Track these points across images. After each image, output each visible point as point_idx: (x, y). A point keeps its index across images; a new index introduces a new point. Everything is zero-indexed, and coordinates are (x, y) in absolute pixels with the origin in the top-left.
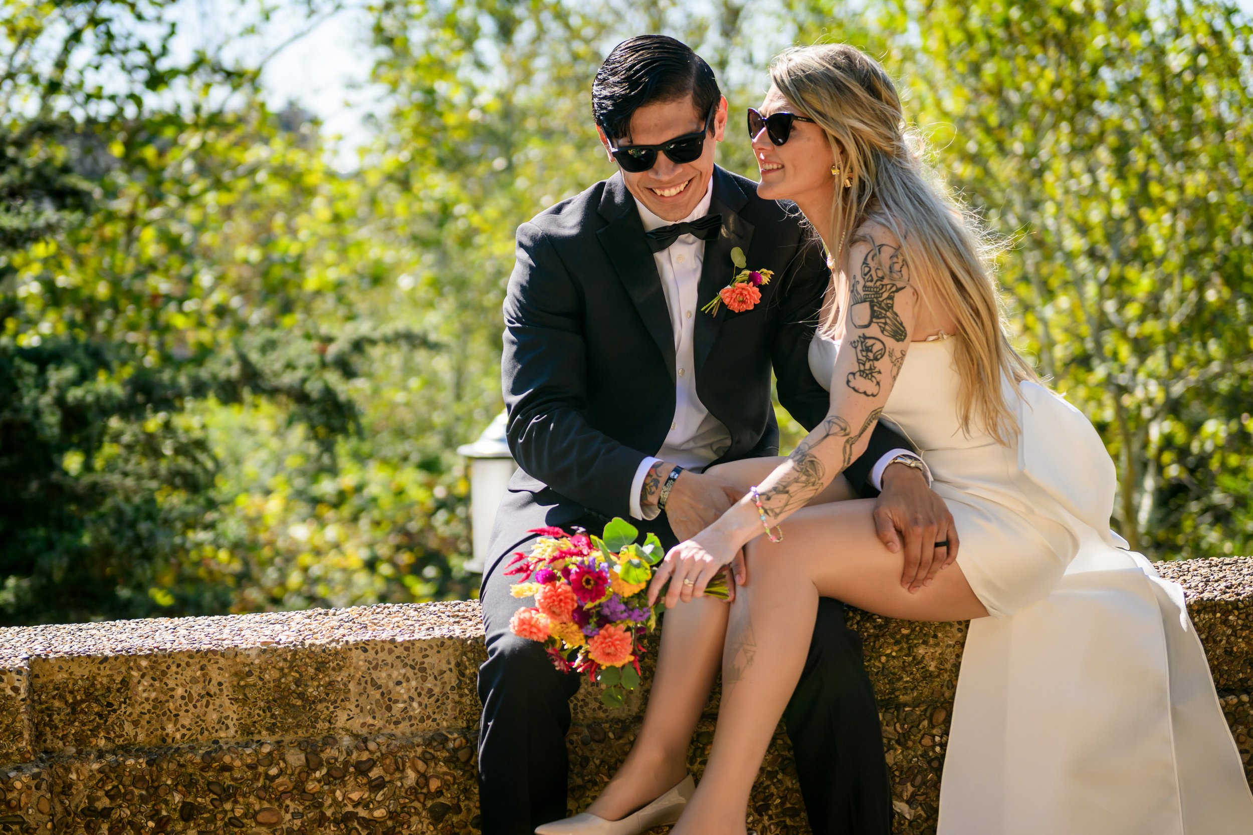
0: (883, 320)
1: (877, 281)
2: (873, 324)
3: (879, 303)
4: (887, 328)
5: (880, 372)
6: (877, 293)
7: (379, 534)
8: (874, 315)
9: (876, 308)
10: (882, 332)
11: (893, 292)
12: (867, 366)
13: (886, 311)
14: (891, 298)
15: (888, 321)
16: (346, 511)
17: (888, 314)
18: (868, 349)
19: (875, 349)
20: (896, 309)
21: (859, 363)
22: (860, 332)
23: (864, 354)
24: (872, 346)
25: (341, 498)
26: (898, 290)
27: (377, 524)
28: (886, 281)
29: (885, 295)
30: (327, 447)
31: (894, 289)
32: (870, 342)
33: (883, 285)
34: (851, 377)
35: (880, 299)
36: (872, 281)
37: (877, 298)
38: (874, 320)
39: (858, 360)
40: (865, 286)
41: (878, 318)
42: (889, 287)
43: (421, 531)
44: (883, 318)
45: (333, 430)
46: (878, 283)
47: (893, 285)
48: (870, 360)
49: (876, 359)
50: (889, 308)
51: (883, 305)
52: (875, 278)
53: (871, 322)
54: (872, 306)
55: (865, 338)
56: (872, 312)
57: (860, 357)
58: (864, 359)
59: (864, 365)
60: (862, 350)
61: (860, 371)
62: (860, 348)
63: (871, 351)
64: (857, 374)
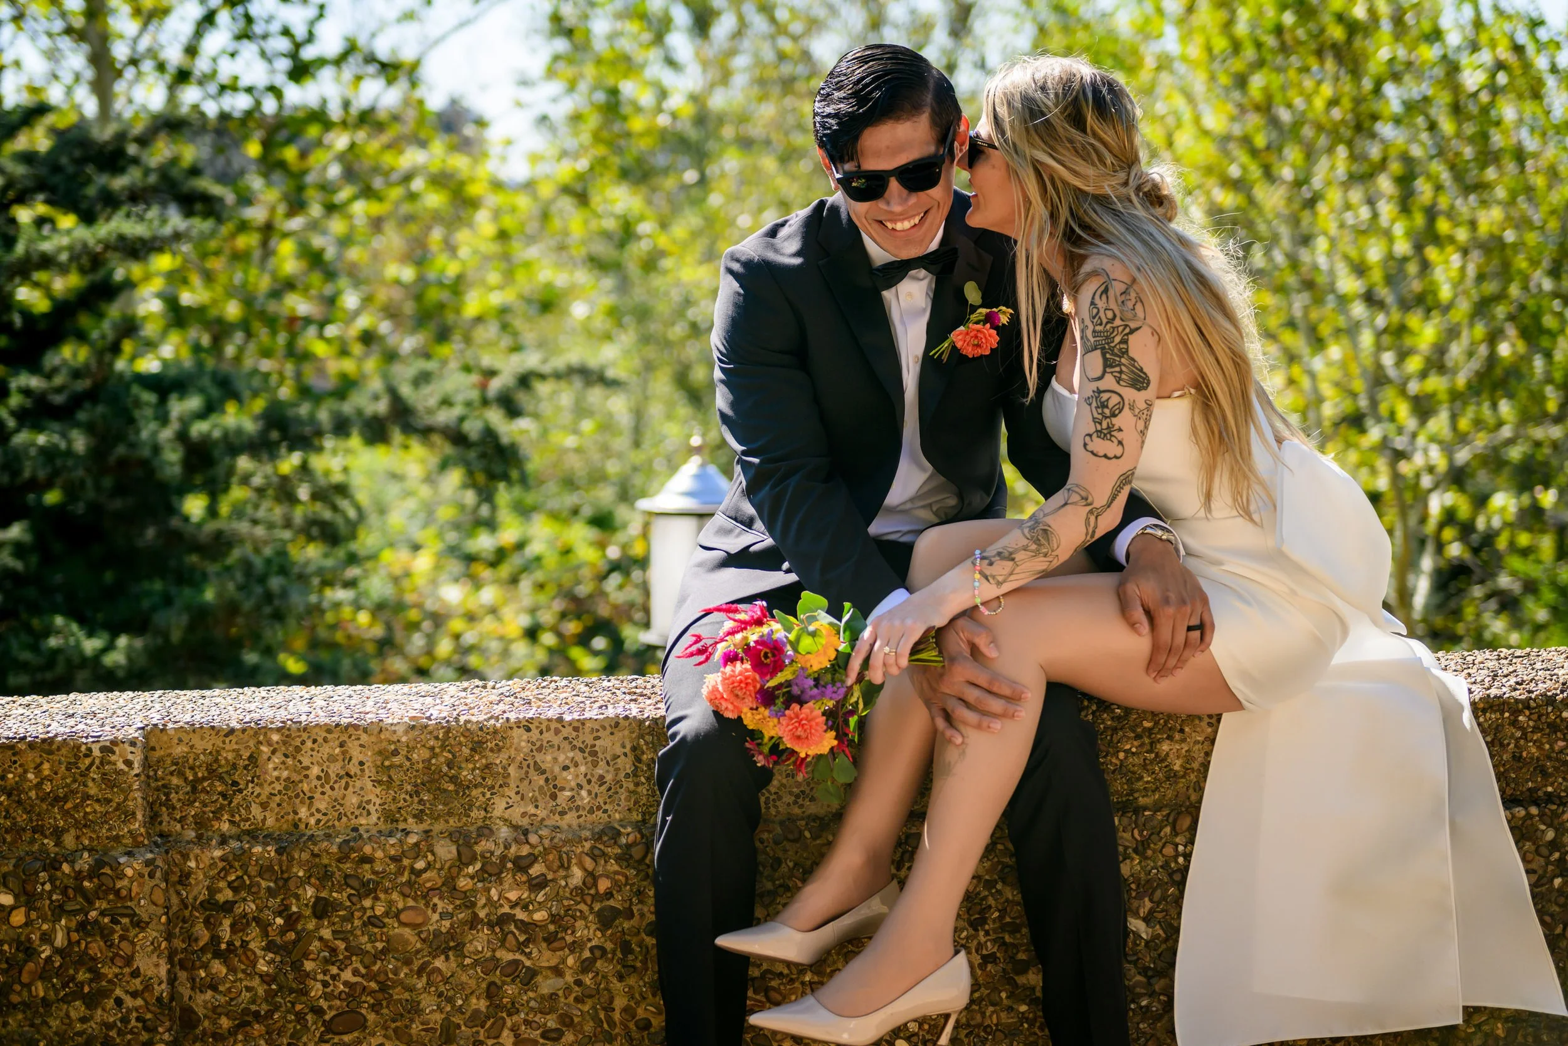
0: (1117, 369)
1: (1107, 323)
2: (1106, 374)
3: (1112, 349)
4: (1124, 376)
5: (1120, 430)
6: (1107, 338)
7: (542, 598)
8: (1107, 364)
9: (1108, 356)
10: (1118, 383)
11: (1128, 334)
12: (1105, 425)
13: (1120, 358)
14: (1125, 341)
15: (1124, 368)
16: (505, 570)
17: (1123, 360)
18: (1105, 406)
19: (1110, 403)
20: (1132, 354)
21: (1095, 422)
22: (1095, 385)
23: (1100, 411)
24: (1108, 400)
25: (500, 556)
26: (1133, 331)
27: (541, 586)
28: (1120, 322)
29: (1118, 339)
30: (487, 496)
31: (1128, 331)
32: (1106, 396)
33: (1115, 328)
34: (1088, 438)
35: (1113, 345)
36: (1101, 324)
37: (1109, 344)
38: (1108, 370)
39: (1094, 419)
40: (1094, 332)
41: (1111, 366)
42: (1122, 329)
43: (591, 596)
44: (1117, 366)
45: (493, 477)
46: (1109, 326)
47: (1128, 326)
48: (1106, 418)
49: (1112, 415)
50: (1124, 353)
51: (1115, 350)
52: (1105, 320)
53: (1104, 372)
54: (1104, 355)
55: (1099, 392)
56: (1105, 360)
57: (1096, 415)
58: (1100, 417)
59: (1100, 424)
60: (1097, 407)
61: (1097, 431)
62: (1094, 404)
63: (1107, 407)
64: (1095, 435)
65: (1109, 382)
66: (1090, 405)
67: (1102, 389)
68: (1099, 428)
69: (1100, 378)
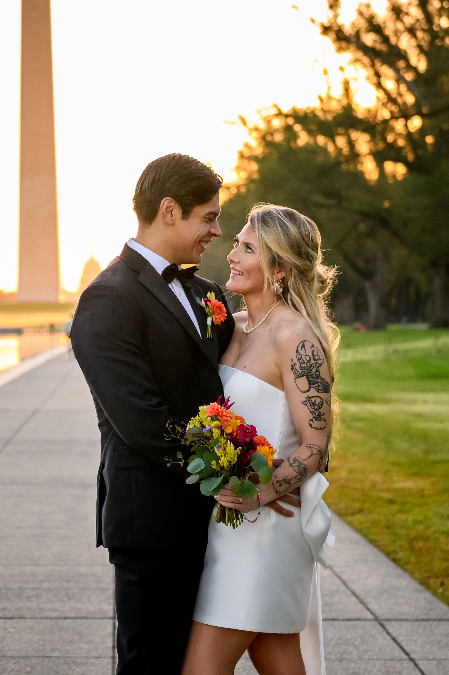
0: (316, 385)
1: (307, 363)
2: (311, 388)
3: (312, 376)
4: (320, 388)
5: (324, 414)
6: (309, 370)
8: (310, 383)
9: (310, 379)
10: (318, 392)
11: (318, 367)
12: (317, 414)
13: (317, 379)
14: (318, 371)
15: (319, 384)
17: (319, 380)
18: (314, 404)
19: (317, 402)
20: (322, 376)
21: (312, 413)
22: (306, 395)
23: (313, 407)
24: (315, 401)
26: (320, 365)
28: (313, 362)
29: (314, 370)
31: (318, 365)
32: (313, 400)
33: (311, 365)
34: (311, 422)
35: (312, 373)
36: (304, 363)
37: (309, 373)
38: (311, 386)
39: (311, 412)
40: (300, 367)
41: (313, 384)
42: (314, 365)
44: (316, 383)
46: (308, 364)
47: (317, 363)
48: (317, 410)
49: (320, 408)
50: (318, 377)
51: (314, 376)
52: (306, 362)
53: (310, 388)
54: (308, 378)
55: (310, 398)
56: (309, 381)
57: (311, 410)
58: (314, 410)
59: (315, 413)
60: (311, 406)
61: (314, 417)
62: (309, 405)
63: (316, 405)
64: (314, 420)
65: (313, 392)
66: (306, 405)
67: (310, 396)
68: (315, 416)
69: (308, 391)
